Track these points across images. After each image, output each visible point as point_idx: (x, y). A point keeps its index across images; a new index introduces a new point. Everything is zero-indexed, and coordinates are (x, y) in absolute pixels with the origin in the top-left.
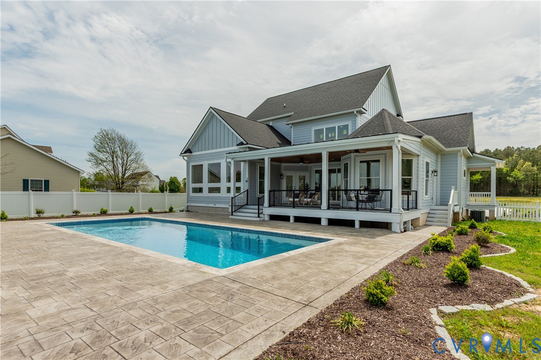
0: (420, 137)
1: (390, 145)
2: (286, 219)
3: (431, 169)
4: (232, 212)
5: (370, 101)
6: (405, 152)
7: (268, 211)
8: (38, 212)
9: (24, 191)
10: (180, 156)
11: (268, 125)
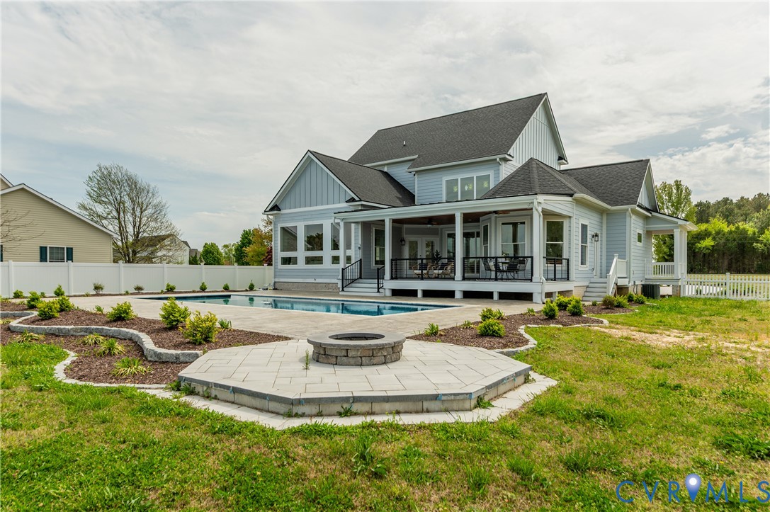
0: (571, 195)
2: (412, 293)
3: (590, 233)
4: (343, 288)
5: (518, 144)
7: (389, 284)
8: (97, 288)
9: (41, 261)
10: (264, 214)
11: (382, 172)
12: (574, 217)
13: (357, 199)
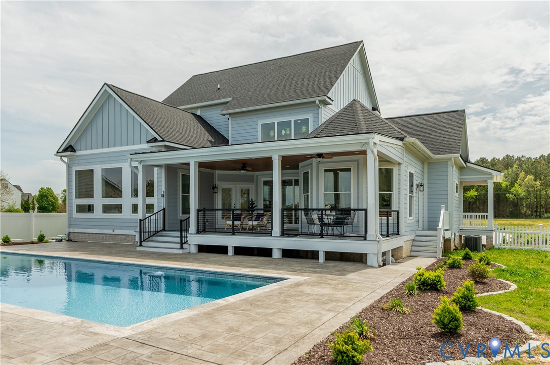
0: (402, 139)
1: (363, 149)
2: (222, 250)
3: (415, 182)
4: (141, 242)
6: (383, 159)
7: (195, 239)
10: (56, 155)
11: (195, 115)
12: (404, 164)
13: (160, 139)
